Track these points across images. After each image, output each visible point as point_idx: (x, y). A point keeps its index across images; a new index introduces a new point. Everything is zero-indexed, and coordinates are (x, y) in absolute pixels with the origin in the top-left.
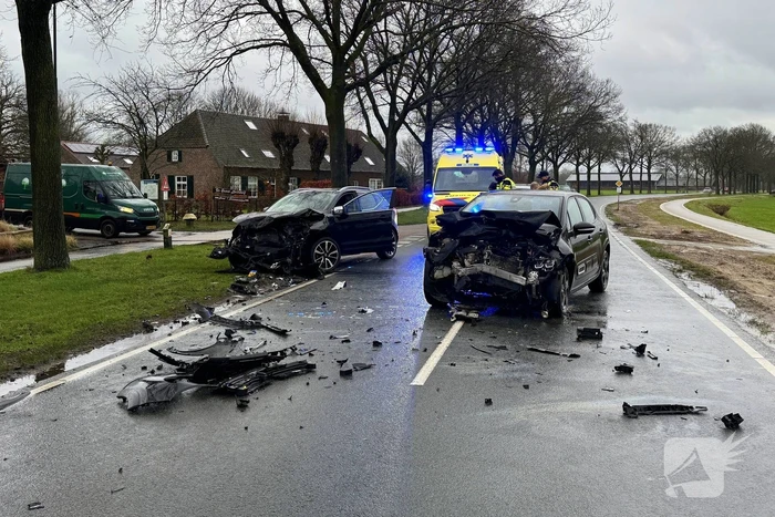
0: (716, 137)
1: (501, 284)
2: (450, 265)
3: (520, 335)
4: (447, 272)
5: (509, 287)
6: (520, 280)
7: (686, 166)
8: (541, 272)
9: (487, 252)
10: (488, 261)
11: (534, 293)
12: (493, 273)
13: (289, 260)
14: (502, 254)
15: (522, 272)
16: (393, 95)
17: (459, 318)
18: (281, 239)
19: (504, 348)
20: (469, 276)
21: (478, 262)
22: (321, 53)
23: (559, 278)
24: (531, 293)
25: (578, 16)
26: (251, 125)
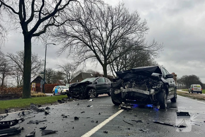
0: (186, 77)
1: (139, 95)
2: (120, 89)
3: (148, 115)
4: (119, 91)
5: (142, 96)
6: (147, 93)
7: (180, 83)
8: (155, 90)
9: (134, 83)
10: (134, 87)
11: (153, 98)
12: (136, 91)
13: (82, 95)
14: (139, 84)
15: (148, 90)
16: (118, 67)
17: (122, 108)
18: (80, 89)
19: (140, 121)
20: (127, 92)
21: (130, 88)
22: (102, 57)
23: (163, 92)
24: (152, 98)
25: (156, 46)
26: (92, 75)
